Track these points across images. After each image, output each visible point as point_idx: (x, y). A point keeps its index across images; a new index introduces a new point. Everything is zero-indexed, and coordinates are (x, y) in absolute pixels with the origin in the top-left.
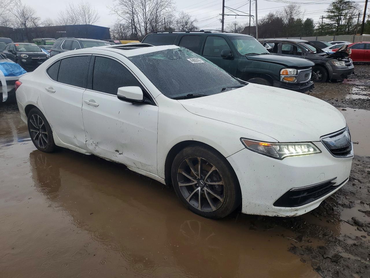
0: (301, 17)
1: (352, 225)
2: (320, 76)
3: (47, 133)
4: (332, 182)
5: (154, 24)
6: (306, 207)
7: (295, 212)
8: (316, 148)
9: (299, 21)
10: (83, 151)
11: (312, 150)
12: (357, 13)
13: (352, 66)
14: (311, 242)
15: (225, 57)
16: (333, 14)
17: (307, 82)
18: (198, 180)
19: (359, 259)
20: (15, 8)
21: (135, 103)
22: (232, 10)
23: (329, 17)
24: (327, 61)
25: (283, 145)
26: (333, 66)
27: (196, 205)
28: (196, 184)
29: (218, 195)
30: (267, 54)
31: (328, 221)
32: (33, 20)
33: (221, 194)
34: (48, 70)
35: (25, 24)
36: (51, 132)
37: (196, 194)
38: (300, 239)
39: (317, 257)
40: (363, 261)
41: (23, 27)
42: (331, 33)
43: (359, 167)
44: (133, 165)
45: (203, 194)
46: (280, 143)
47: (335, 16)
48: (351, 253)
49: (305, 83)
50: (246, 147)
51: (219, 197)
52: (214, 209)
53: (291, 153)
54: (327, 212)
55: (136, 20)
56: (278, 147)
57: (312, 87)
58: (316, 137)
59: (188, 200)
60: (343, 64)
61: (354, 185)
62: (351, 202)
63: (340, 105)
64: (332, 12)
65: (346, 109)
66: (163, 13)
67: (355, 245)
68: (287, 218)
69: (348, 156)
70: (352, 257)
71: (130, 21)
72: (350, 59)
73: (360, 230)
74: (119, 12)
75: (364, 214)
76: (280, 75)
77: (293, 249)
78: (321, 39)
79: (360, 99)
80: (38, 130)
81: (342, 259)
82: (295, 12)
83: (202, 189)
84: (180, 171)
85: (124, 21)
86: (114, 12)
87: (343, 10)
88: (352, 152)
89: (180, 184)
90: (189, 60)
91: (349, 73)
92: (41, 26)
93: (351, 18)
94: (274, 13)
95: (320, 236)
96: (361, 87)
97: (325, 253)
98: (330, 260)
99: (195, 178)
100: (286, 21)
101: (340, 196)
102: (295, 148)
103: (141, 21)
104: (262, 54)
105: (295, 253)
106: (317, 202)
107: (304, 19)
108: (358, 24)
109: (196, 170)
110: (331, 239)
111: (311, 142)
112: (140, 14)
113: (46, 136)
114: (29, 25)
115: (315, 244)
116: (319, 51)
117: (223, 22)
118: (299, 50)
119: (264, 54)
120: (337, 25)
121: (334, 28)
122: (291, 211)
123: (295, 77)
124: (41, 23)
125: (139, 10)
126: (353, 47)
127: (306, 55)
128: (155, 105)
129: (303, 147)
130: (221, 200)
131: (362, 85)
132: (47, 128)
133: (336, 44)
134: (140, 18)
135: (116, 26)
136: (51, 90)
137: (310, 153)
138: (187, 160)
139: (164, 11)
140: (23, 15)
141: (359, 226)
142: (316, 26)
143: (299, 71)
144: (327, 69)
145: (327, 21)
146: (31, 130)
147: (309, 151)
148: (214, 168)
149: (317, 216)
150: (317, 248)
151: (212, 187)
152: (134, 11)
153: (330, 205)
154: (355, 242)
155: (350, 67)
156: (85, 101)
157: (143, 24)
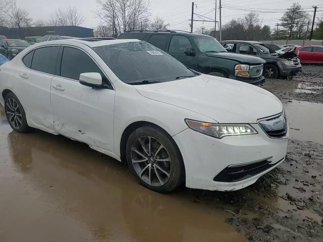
0: (259, 23)
1: (286, 200)
2: (272, 73)
3: (20, 115)
4: (268, 160)
5: (132, 27)
6: (243, 183)
7: (233, 187)
8: (253, 129)
9: (258, 27)
10: (51, 131)
11: (249, 131)
12: (307, 22)
13: (300, 65)
14: (247, 214)
15: (187, 53)
16: (286, 22)
17: (259, 77)
18: (149, 157)
19: (289, 230)
20: (10, 10)
21: (95, 87)
22: (200, 16)
23: (283, 25)
24: (278, 60)
25: (223, 126)
26: (283, 64)
27: (147, 180)
28: (147, 161)
29: (165, 171)
30: (224, 52)
31: (264, 196)
32: (26, 21)
33: (168, 170)
34: (23, 59)
35: (18, 24)
36: (24, 114)
37: (147, 170)
38: (237, 212)
39: (251, 228)
40: (291, 232)
41: (17, 27)
42: (285, 38)
43: (298, 149)
44: (93, 144)
45: (153, 170)
46: (219, 124)
47: (288, 24)
48: (282, 224)
49: (257, 78)
50: (189, 128)
51: (166, 173)
52: (162, 183)
53: (229, 133)
54: (265, 188)
55: (116, 23)
56: (218, 127)
57: (263, 81)
58: (253, 119)
59: (140, 175)
60: (292, 63)
61: (291, 165)
62: (287, 180)
63: (287, 97)
64: (286, 20)
65: (292, 101)
66: (141, 18)
67: (286, 217)
68: (226, 192)
69: (284, 137)
70: (282, 228)
71: (112, 24)
72: (298, 59)
73: (292, 205)
74: (101, 16)
75: (297, 190)
76: (234, 70)
77: (230, 220)
78: (275, 43)
79: (304, 93)
80: (14, 112)
81: (273, 230)
82: (254, 19)
83: (152, 165)
84: (133, 149)
85: (106, 23)
86: (97, 16)
87: (295, 19)
88: (287, 135)
89: (133, 161)
90: (148, 52)
91: (297, 71)
92: (33, 26)
93: (302, 26)
94: (237, 20)
95: (256, 209)
96: (307, 83)
97: (258, 224)
98: (262, 230)
99: (146, 155)
100: (246, 27)
101: (278, 174)
102: (233, 128)
103: (121, 23)
104: (220, 52)
105: (231, 224)
106: (254, 179)
107: (262, 26)
108: (308, 32)
109: (147, 148)
110: (265, 212)
111: (248, 124)
112: (120, 18)
113: (20, 117)
114: (23, 25)
115: (250, 216)
116: (272, 51)
117: (192, 26)
118: (255, 51)
119: (222, 52)
120: (290, 32)
121: (288, 34)
122: (229, 186)
123: (248, 72)
124: (33, 24)
125: (119, 14)
126: (302, 49)
127: (261, 54)
128: (113, 89)
129: (241, 128)
130: (168, 175)
131: (308, 82)
132: (20, 110)
133: (288, 47)
134: (120, 21)
135: (100, 27)
136: (24, 77)
137: (247, 133)
138: (139, 140)
139: (141, 16)
140: (17, 16)
141: (291, 200)
142: (272, 32)
143: (251, 67)
144: (278, 67)
145: (281, 28)
146: (8, 112)
147: (246, 131)
148: (162, 147)
149: (255, 192)
150: (252, 219)
151: (160, 164)
152: (115, 15)
153: (269, 182)
154: (287, 215)
155: (298, 66)
156: (53, 87)
157: (122, 27)
